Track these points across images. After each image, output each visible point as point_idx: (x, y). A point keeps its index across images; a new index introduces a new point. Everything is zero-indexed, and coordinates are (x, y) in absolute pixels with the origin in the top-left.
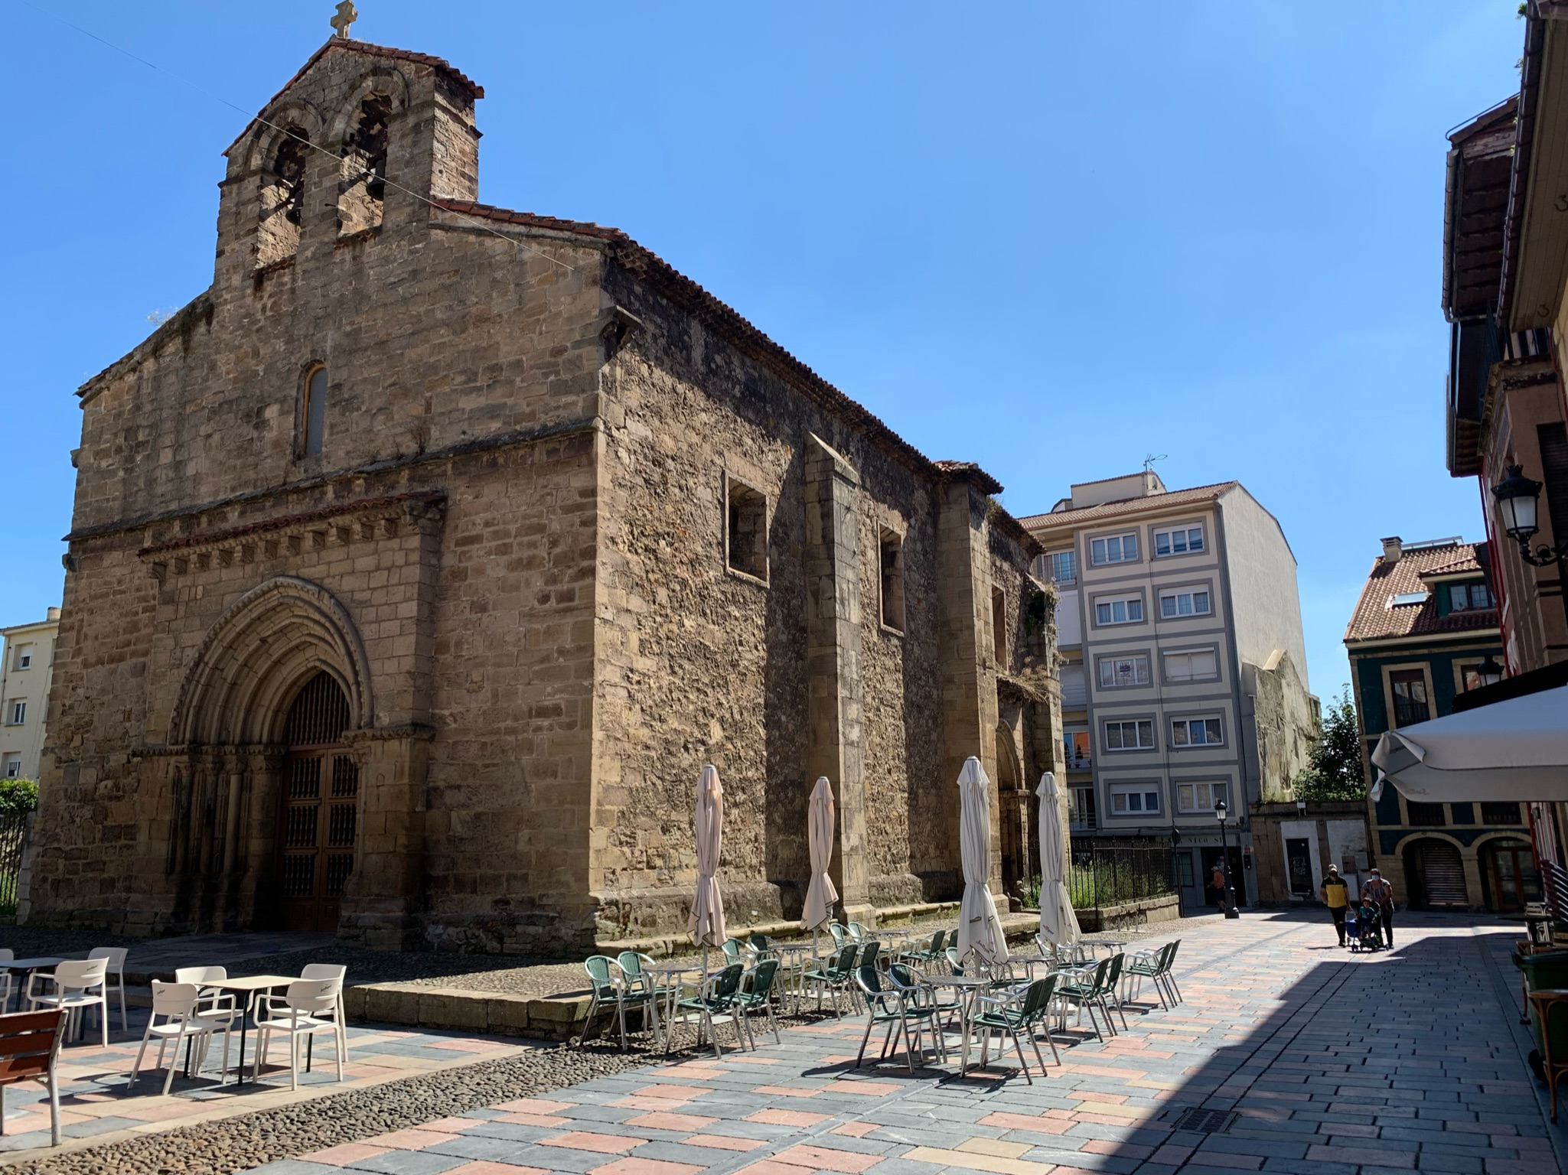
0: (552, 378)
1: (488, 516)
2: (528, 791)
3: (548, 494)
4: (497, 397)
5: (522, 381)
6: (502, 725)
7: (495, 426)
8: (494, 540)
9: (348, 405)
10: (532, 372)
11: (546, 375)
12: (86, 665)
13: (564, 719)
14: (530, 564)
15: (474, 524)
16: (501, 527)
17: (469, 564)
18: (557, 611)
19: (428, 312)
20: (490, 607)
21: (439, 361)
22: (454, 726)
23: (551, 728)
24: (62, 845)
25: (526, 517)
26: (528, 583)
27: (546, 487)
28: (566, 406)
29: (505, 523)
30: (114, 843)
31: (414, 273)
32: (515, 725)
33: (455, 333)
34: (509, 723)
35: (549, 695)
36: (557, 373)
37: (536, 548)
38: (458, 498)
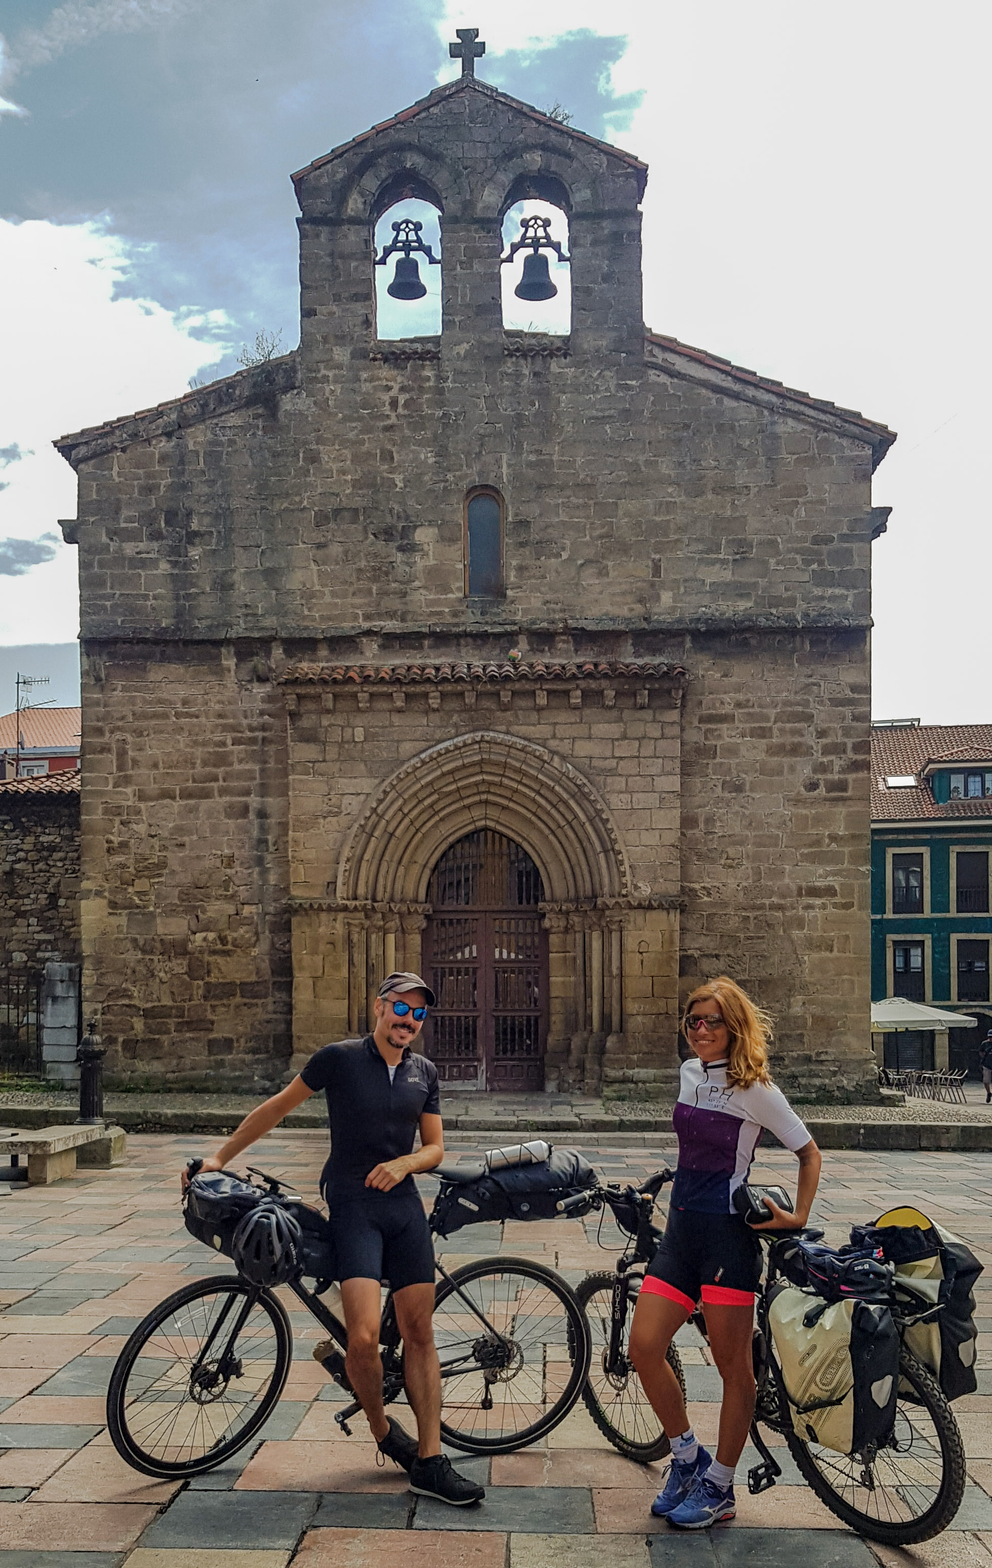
0: (815, 566)
1: (741, 697)
2: (801, 963)
3: (814, 684)
4: (746, 575)
5: (778, 564)
6: (767, 902)
7: (744, 605)
8: (746, 722)
9: (542, 548)
10: (791, 556)
11: (808, 563)
12: (142, 796)
13: (837, 899)
14: (795, 750)
15: (722, 703)
16: (757, 710)
17: (719, 743)
18: (825, 799)
19: (648, 463)
20: (747, 787)
21: (668, 521)
22: (706, 899)
23: (824, 907)
24: (136, 1002)
25: (786, 703)
26: (792, 769)
27: (811, 676)
28: (833, 598)
29: (760, 706)
30: (225, 1001)
31: (626, 414)
32: (783, 902)
33: (688, 494)
34: (775, 899)
35: (820, 876)
36: (821, 563)
37: (803, 736)
38: (701, 672)
